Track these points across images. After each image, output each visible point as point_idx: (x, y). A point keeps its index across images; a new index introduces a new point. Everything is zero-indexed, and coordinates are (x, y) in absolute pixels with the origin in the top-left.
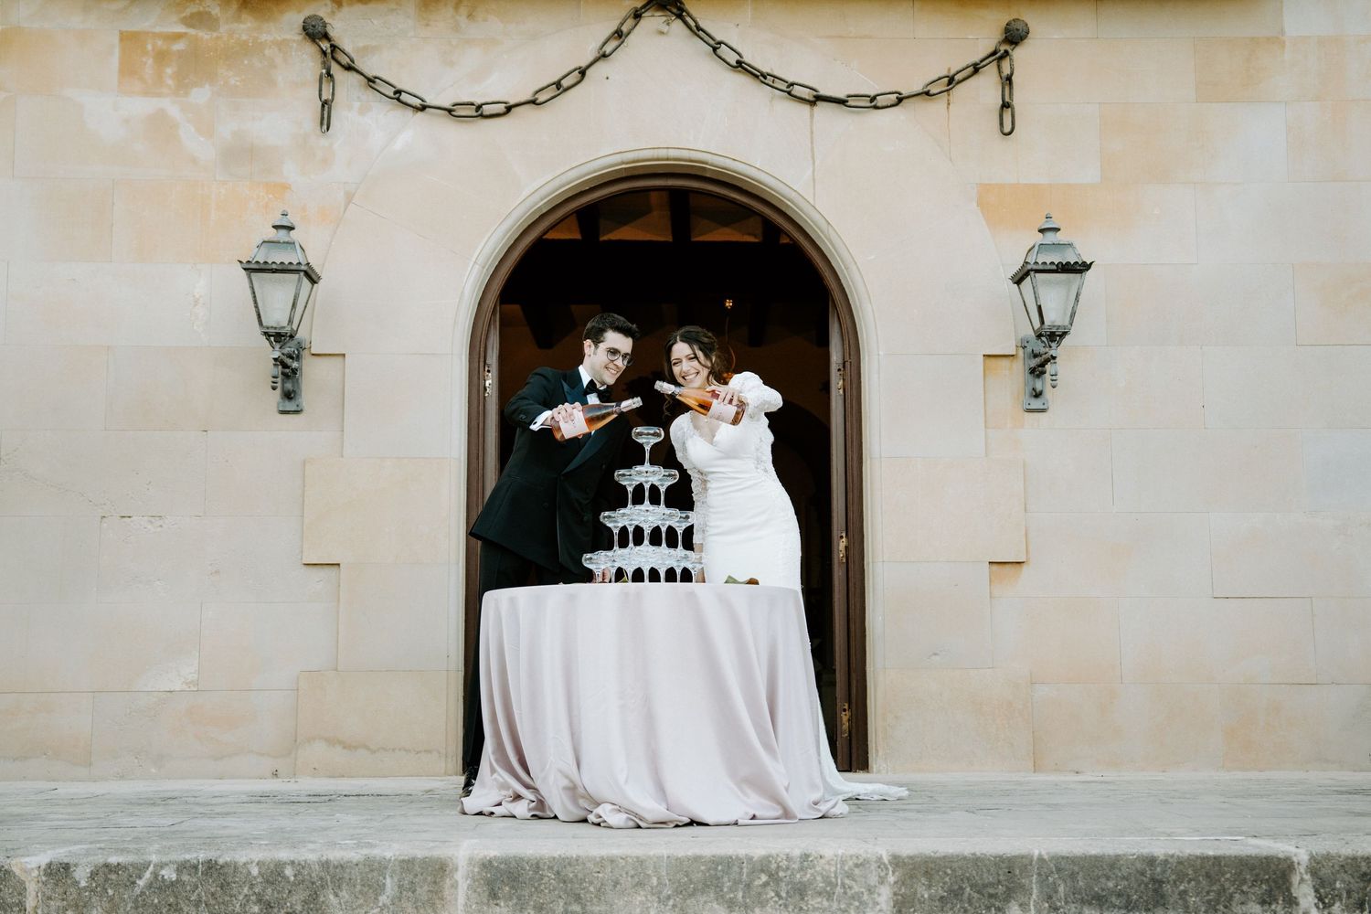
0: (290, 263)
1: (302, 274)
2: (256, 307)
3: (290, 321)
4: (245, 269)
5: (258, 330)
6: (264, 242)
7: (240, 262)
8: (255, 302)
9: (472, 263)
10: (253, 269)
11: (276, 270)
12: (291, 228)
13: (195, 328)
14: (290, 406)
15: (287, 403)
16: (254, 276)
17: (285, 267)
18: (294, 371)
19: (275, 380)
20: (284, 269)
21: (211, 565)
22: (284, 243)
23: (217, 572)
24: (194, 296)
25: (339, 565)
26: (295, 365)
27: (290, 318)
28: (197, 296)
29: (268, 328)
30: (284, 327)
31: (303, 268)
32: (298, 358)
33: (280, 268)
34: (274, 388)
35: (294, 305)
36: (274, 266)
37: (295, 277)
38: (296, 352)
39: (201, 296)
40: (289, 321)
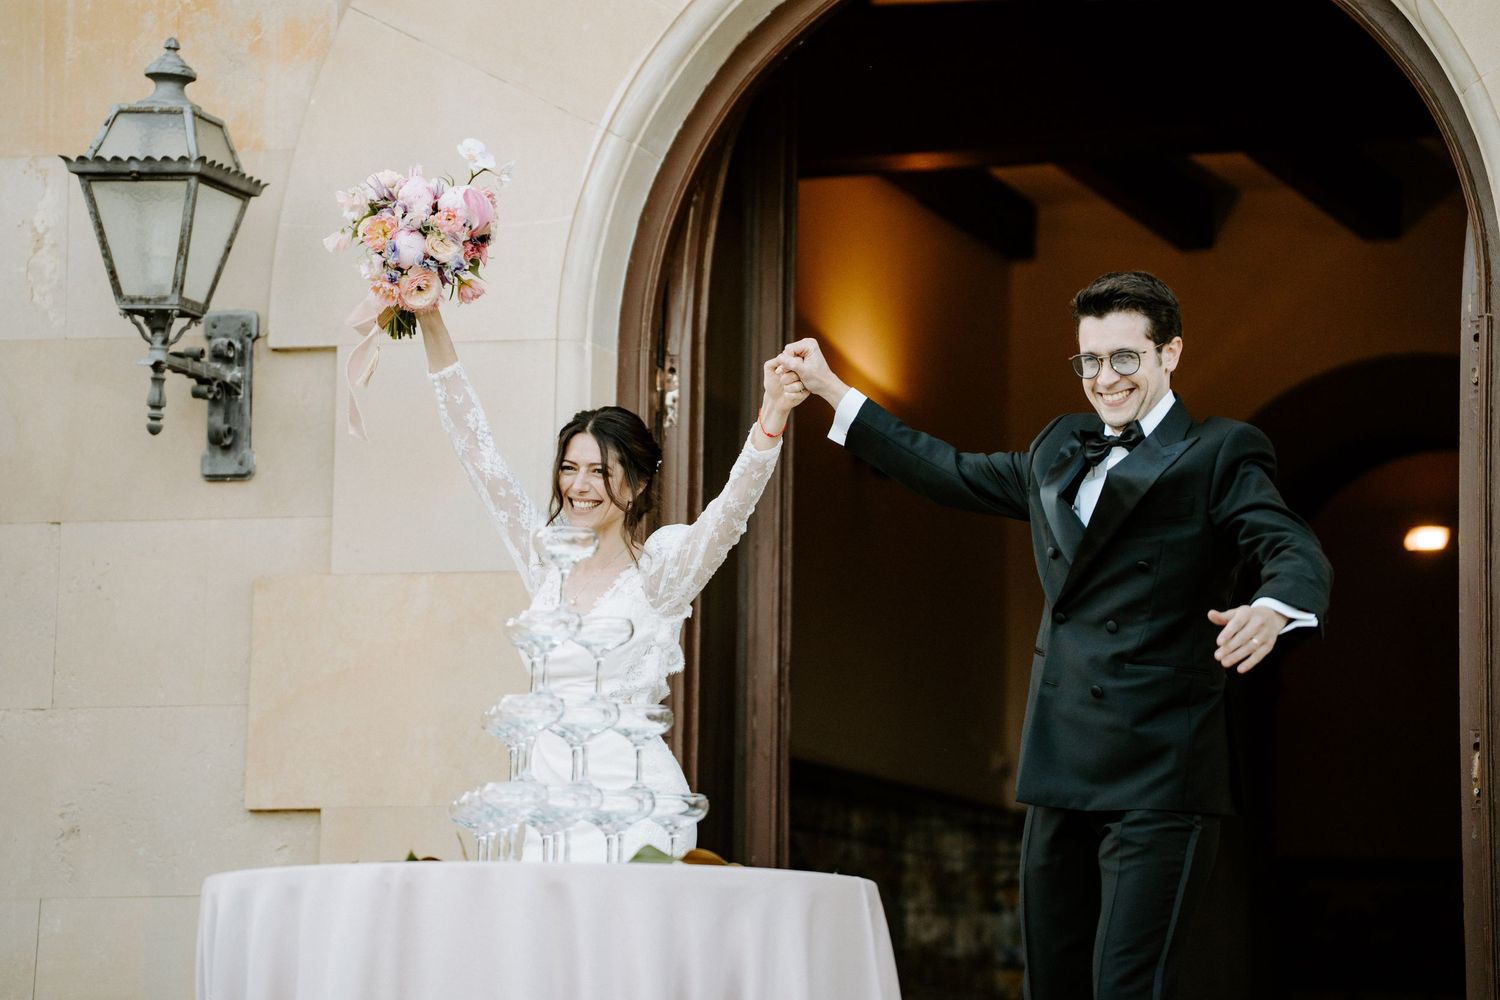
0: (166, 159)
1: (193, 181)
2: (107, 255)
3: (179, 285)
4: (81, 175)
5: (114, 308)
6: (121, 112)
7: (66, 159)
8: (104, 245)
9: (601, 132)
10: (96, 173)
11: (138, 173)
12: (184, 79)
13: (37, 298)
14: (227, 465)
15: (219, 456)
16: (100, 190)
17: (156, 168)
18: (230, 390)
19: (155, 412)
20: (153, 172)
21: (62, 815)
22: (162, 112)
23: (75, 831)
24: (34, 229)
25: (318, 811)
26: (232, 374)
27: (176, 277)
28: (41, 230)
29: (132, 301)
30: (165, 299)
31: (193, 167)
32: (242, 358)
33: (146, 169)
34: (154, 431)
35: (183, 251)
36: (134, 167)
37: (180, 187)
38: (238, 345)
39: (47, 229)
40: (175, 285)
